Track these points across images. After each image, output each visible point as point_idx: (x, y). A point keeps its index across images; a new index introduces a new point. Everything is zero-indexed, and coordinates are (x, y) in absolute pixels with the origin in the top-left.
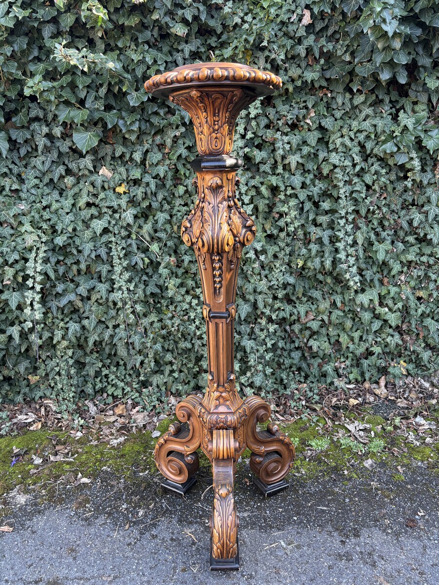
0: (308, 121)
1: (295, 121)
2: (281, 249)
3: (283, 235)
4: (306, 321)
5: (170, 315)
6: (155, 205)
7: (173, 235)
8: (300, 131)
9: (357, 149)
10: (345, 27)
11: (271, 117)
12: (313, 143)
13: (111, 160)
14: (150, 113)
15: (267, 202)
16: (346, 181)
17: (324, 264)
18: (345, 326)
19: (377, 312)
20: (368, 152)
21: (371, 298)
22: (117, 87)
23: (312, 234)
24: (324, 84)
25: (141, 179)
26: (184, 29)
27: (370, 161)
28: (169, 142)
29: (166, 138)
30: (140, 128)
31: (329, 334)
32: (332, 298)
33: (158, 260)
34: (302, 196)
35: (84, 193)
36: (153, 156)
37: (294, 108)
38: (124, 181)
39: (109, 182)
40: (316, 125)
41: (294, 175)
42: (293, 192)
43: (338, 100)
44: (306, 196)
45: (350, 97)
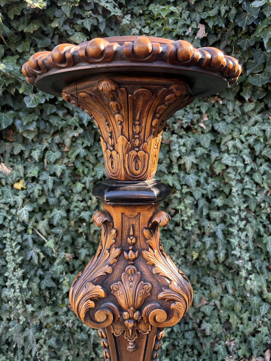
0: (202, 125)
1: (190, 124)
2: (177, 243)
3: (179, 229)
4: (200, 305)
5: (65, 309)
6: (52, 201)
7: (70, 229)
8: (193, 133)
9: (247, 151)
10: (237, 41)
12: (207, 144)
13: (10, 157)
14: (48, 113)
16: (238, 180)
17: (218, 256)
18: (235, 308)
19: (265, 297)
20: (257, 154)
21: (260, 284)
22: (14, 90)
23: (206, 228)
25: (39, 177)
26: (83, 38)
27: (259, 161)
28: (68, 142)
29: (65, 137)
30: (38, 128)
31: (220, 315)
32: (224, 284)
33: (54, 255)
34: (197, 194)
36: (52, 155)
37: (188, 113)
38: (21, 178)
39: (6, 178)
40: (209, 129)
41: (189, 174)
42: (188, 190)
43: (228, 107)
44: (200, 194)
45: (241, 104)
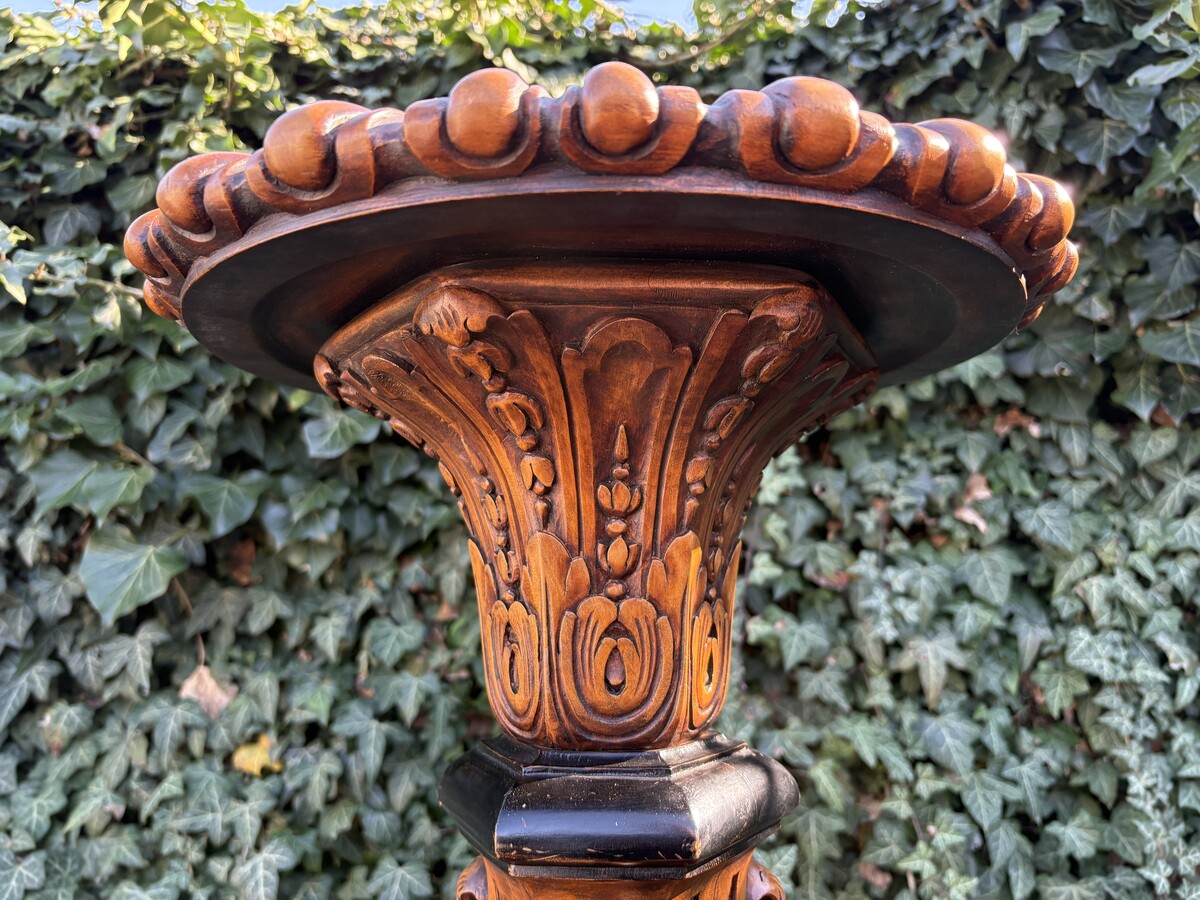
0: (969, 515)
1: (921, 514)
6: (378, 824)
8: (937, 550)
9: (1169, 618)
11: (832, 498)
12: (997, 592)
13: (235, 644)
14: (387, 479)
15: (838, 824)
16: (1146, 739)
22: (273, 399)
24: (1014, 394)
25: (331, 721)
28: (453, 583)
29: (442, 568)
30: (346, 534)
35: (113, 769)
36: (388, 635)
37: (913, 471)
38: (266, 727)
39: (209, 729)
40: (1002, 531)
41: (935, 713)
42: (941, 785)
43: (1066, 446)
44: (997, 803)
45: (1115, 435)
